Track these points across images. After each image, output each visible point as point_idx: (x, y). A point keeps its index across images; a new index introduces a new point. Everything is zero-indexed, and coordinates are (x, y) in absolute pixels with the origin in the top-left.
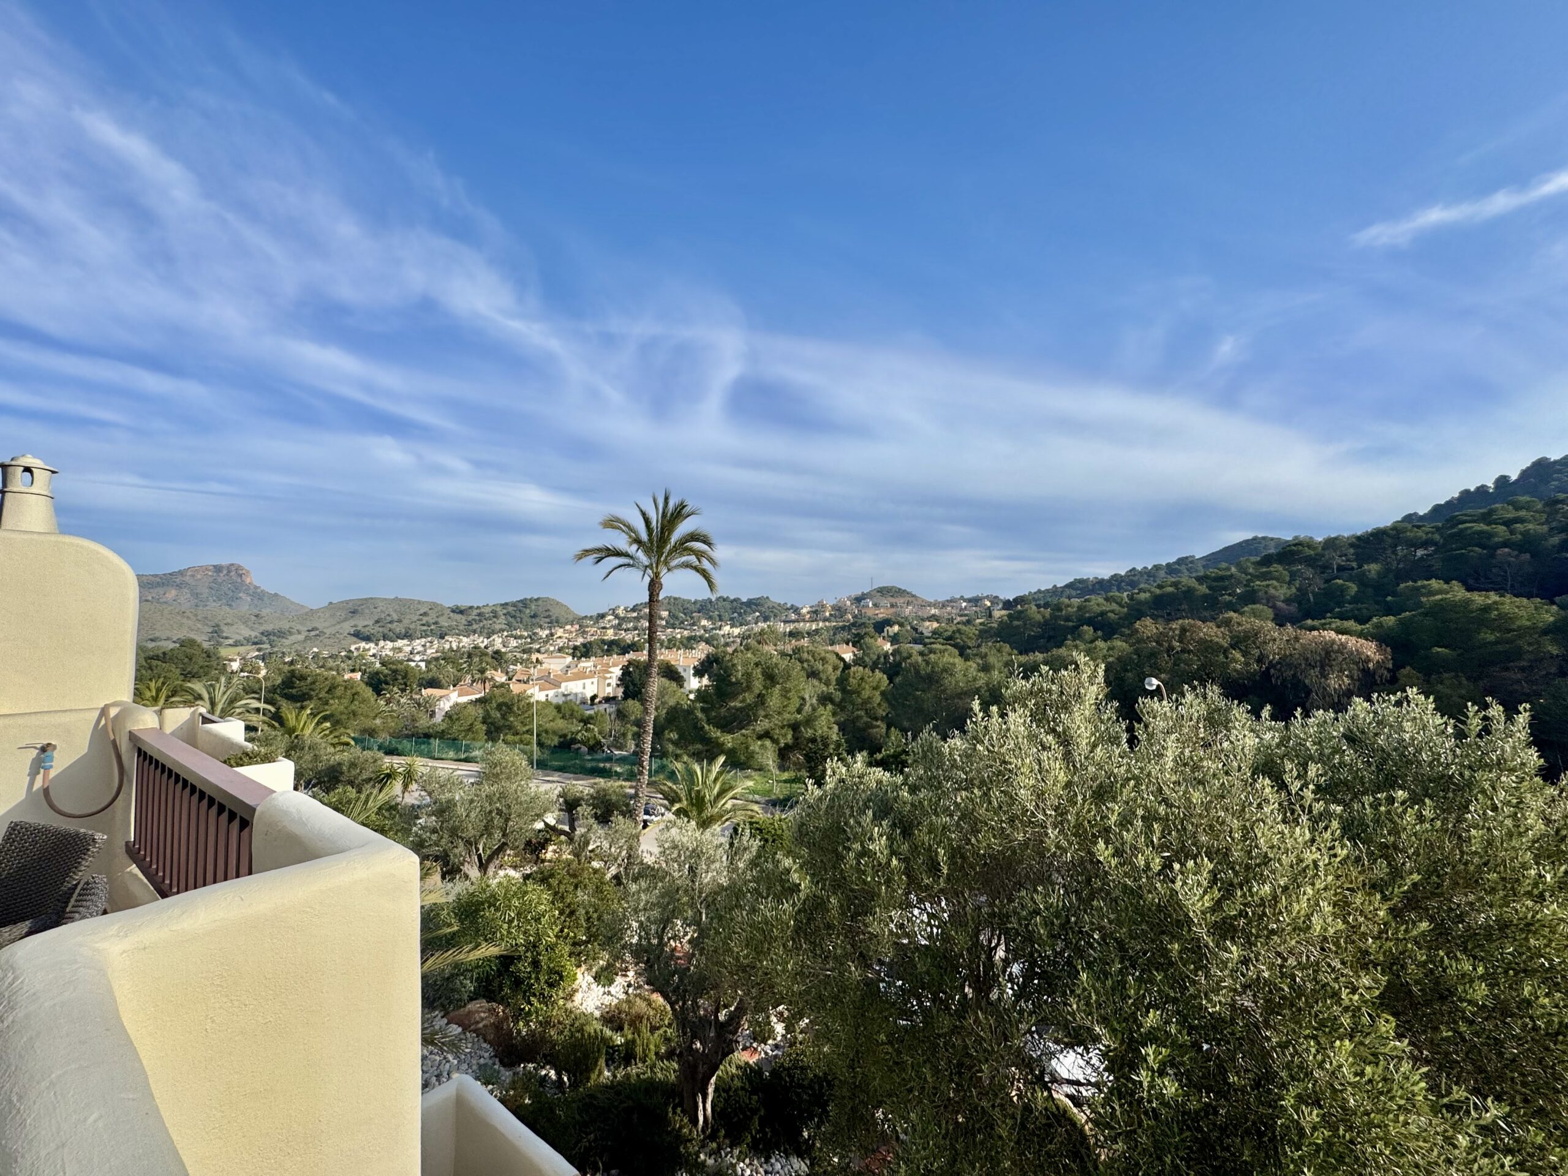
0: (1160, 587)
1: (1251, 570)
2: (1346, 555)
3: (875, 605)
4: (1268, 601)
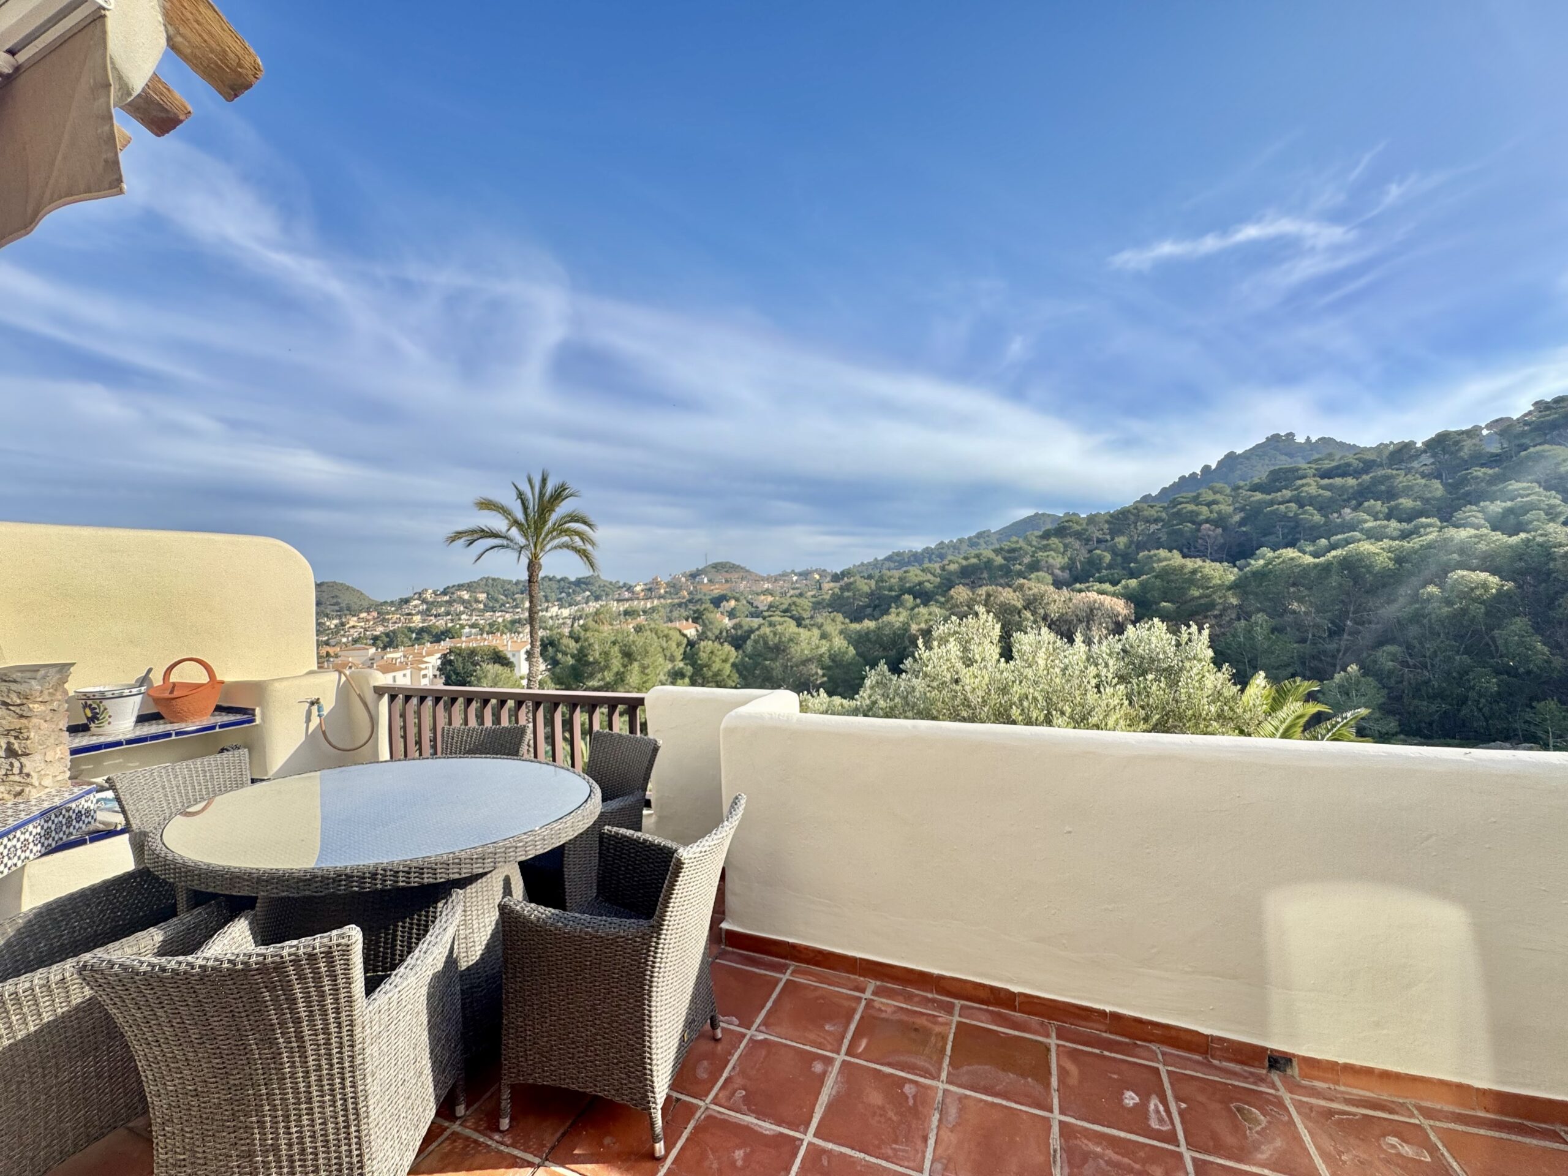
0: (966, 558)
1: (1034, 543)
2: (1102, 529)
3: (710, 581)
4: (1048, 569)
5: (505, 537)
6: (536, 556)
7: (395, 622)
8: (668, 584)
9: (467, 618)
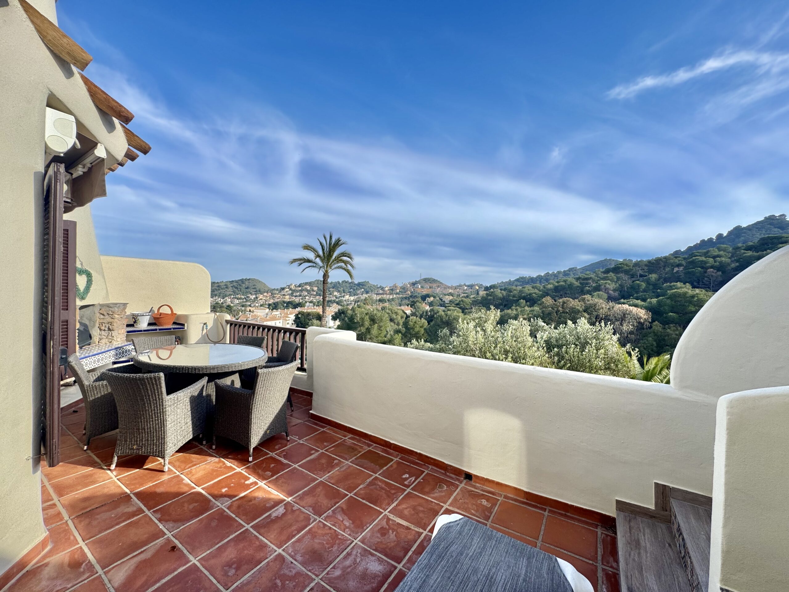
0: (558, 282)
1: (600, 276)
2: (644, 269)
3: (422, 287)
4: (605, 290)
5: (314, 263)
6: (327, 271)
7: (278, 298)
8: (401, 288)
9: (308, 298)
